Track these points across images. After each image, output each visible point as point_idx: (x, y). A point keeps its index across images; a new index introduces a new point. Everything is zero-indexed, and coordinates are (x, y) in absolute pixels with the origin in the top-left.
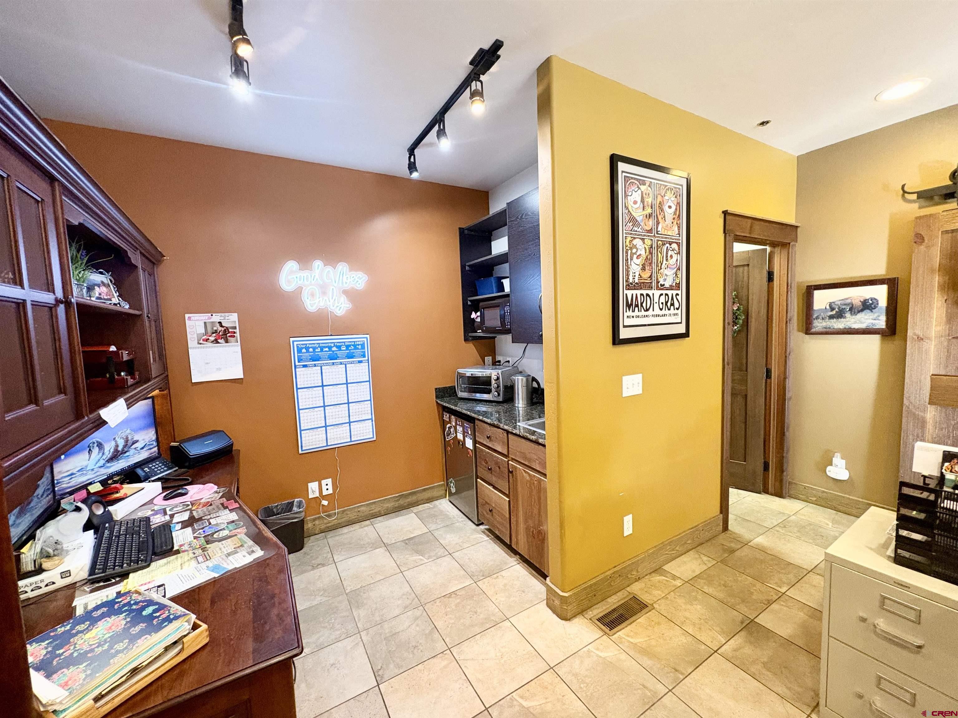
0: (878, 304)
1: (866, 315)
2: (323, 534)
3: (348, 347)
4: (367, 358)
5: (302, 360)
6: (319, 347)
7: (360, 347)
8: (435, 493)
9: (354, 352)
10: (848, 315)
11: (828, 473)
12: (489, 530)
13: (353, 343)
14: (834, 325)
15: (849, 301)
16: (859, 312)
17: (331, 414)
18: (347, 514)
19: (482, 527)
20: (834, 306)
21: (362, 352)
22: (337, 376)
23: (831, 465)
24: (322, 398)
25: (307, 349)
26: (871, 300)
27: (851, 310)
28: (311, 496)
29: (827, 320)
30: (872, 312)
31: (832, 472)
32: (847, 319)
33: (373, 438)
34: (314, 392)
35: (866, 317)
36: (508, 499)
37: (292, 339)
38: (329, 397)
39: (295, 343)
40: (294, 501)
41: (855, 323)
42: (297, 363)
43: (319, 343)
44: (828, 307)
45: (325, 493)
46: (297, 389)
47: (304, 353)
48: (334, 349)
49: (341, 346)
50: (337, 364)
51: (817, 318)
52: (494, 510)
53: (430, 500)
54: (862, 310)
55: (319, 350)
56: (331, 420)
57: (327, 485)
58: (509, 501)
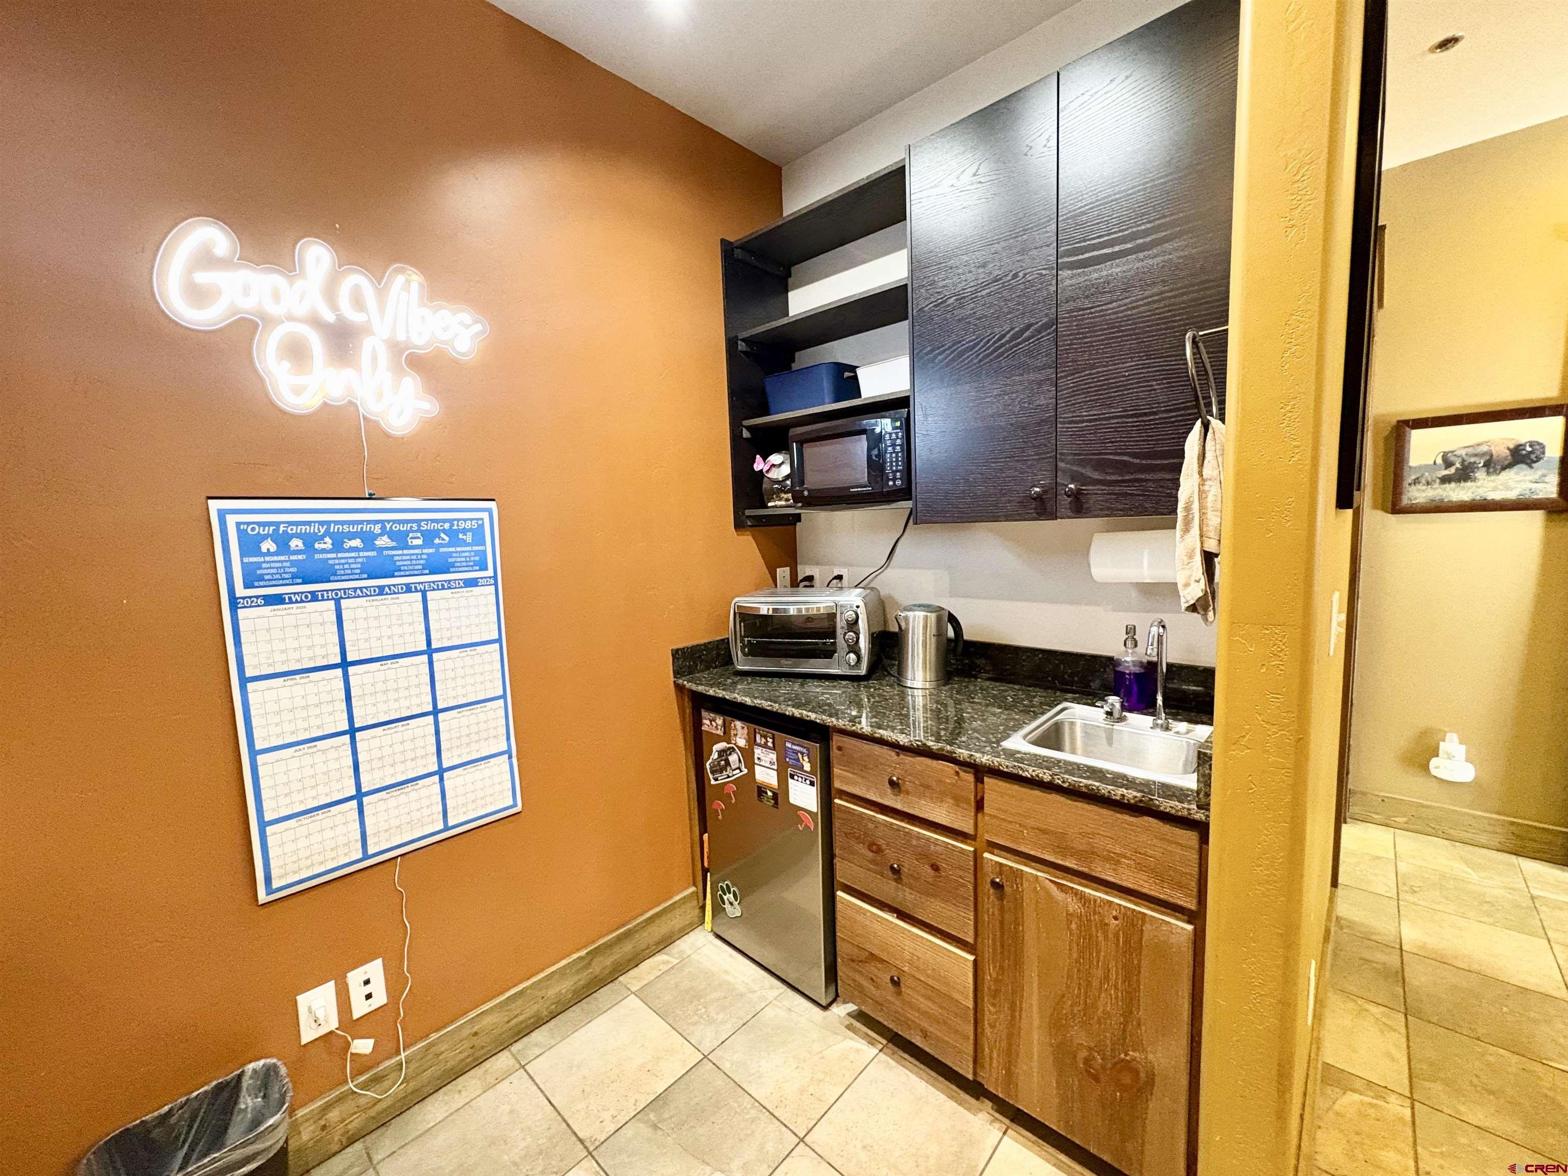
0: (1543, 453)
1: (1517, 473)
2: (358, 1146)
3: (429, 537)
4: (490, 573)
5: (261, 578)
6: (327, 533)
7: (469, 538)
8: (676, 921)
9: (450, 555)
10: (1481, 474)
11: (1434, 772)
12: (861, 1016)
13: (447, 526)
14: (1451, 493)
15: (1484, 448)
16: (1504, 468)
17: (376, 753)
18: (438, 1055)
19: (841, 1010)
20: (1452, 459)
21: (477, 553)
22: (397, 630)
23: (1437, 756)
24: (344, 706)
25: (283, 542)
26: (1531, 446)
27: (1487, 465)
28: (307, 1035)
29: (1436, 485)
30: (1531, 467)
31: (1438, 767)
32: (1479, 484)
33: (515, 805)
34: (311, 688)
35: (1518, 478)
36: (972, 958)
37: (214, 505)
38: (369, 700)
39: (231, 520)
40: (240, 1077)
41: (1495, 489)
42: (240, 591)
43: (328, 523)
44: (1439, 461)
45: (360, 1008)
46: (244, 681)
47: (269, 553)
48: (383, 541)
49: (406, 534)
50: (392, 591)
51: (1416, 482)
52: (906, 982)
53: (665, 942)
54: (1510, 466)
55: (328, 543)
56: (377, 774)
57: (367, 982)
58: (975, 961)
